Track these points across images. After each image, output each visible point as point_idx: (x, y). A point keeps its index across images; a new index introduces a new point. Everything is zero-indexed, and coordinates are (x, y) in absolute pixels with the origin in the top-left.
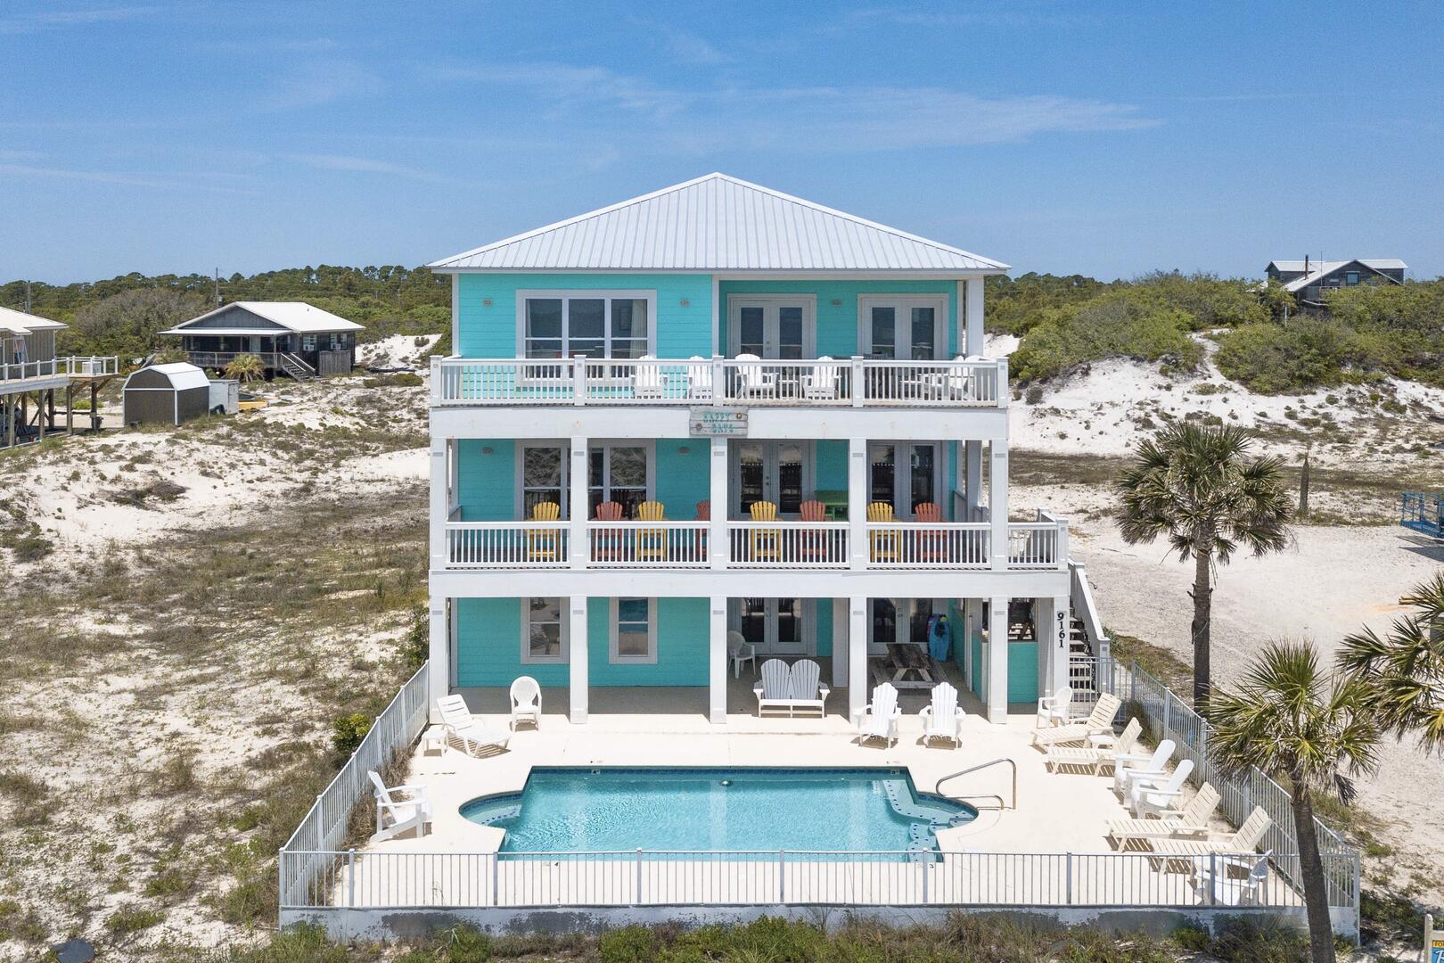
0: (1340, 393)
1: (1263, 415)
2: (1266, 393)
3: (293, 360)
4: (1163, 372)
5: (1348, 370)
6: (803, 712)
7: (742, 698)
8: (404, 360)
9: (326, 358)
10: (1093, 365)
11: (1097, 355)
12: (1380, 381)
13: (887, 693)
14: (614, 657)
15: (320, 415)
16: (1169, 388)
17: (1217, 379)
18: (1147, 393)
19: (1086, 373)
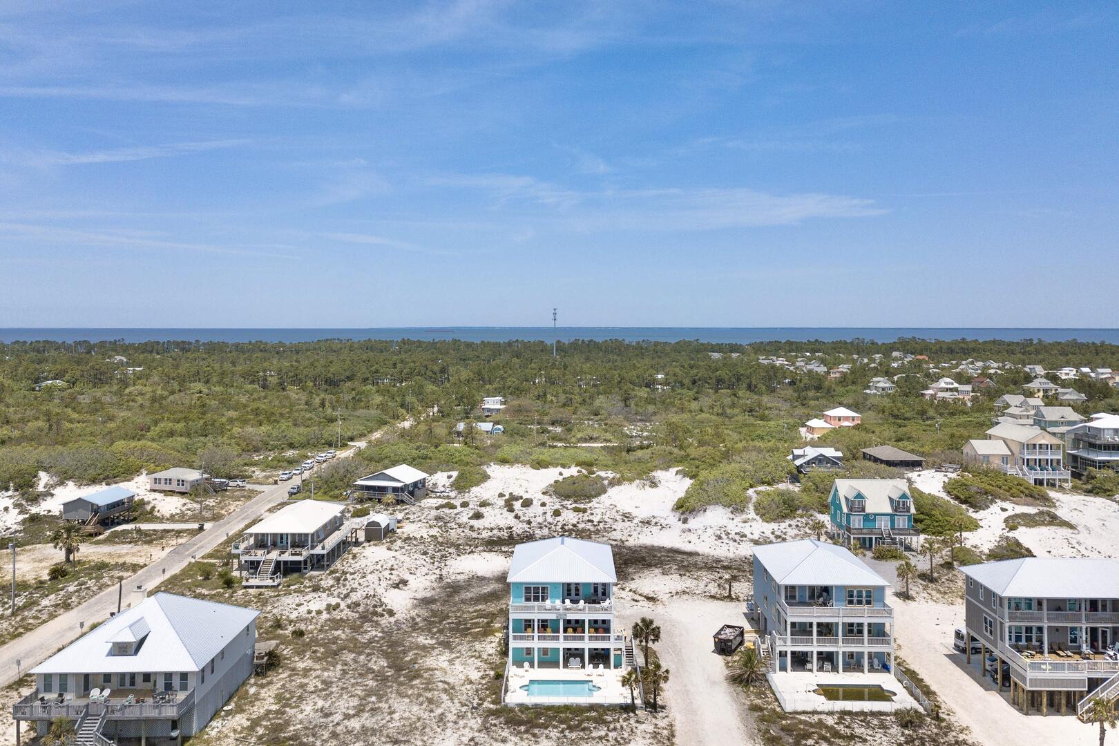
0: (794, 523)
1: (763, 533)
2: (767, 522)
3: (405, 496)
4: (732, 512)
5: (799, 512)
6: (578, 668)
7: (566, 666)
8: (444, 486)
9: (417, 492)
10: (708, 507)
11: (709, 503)
12: (811, 516)
13: (591, 666)
14: (542, 656)
15: (426, 530)
16: (733, 519)
17: (752, 515)
18: (725, 522)
19: (705, 511)
